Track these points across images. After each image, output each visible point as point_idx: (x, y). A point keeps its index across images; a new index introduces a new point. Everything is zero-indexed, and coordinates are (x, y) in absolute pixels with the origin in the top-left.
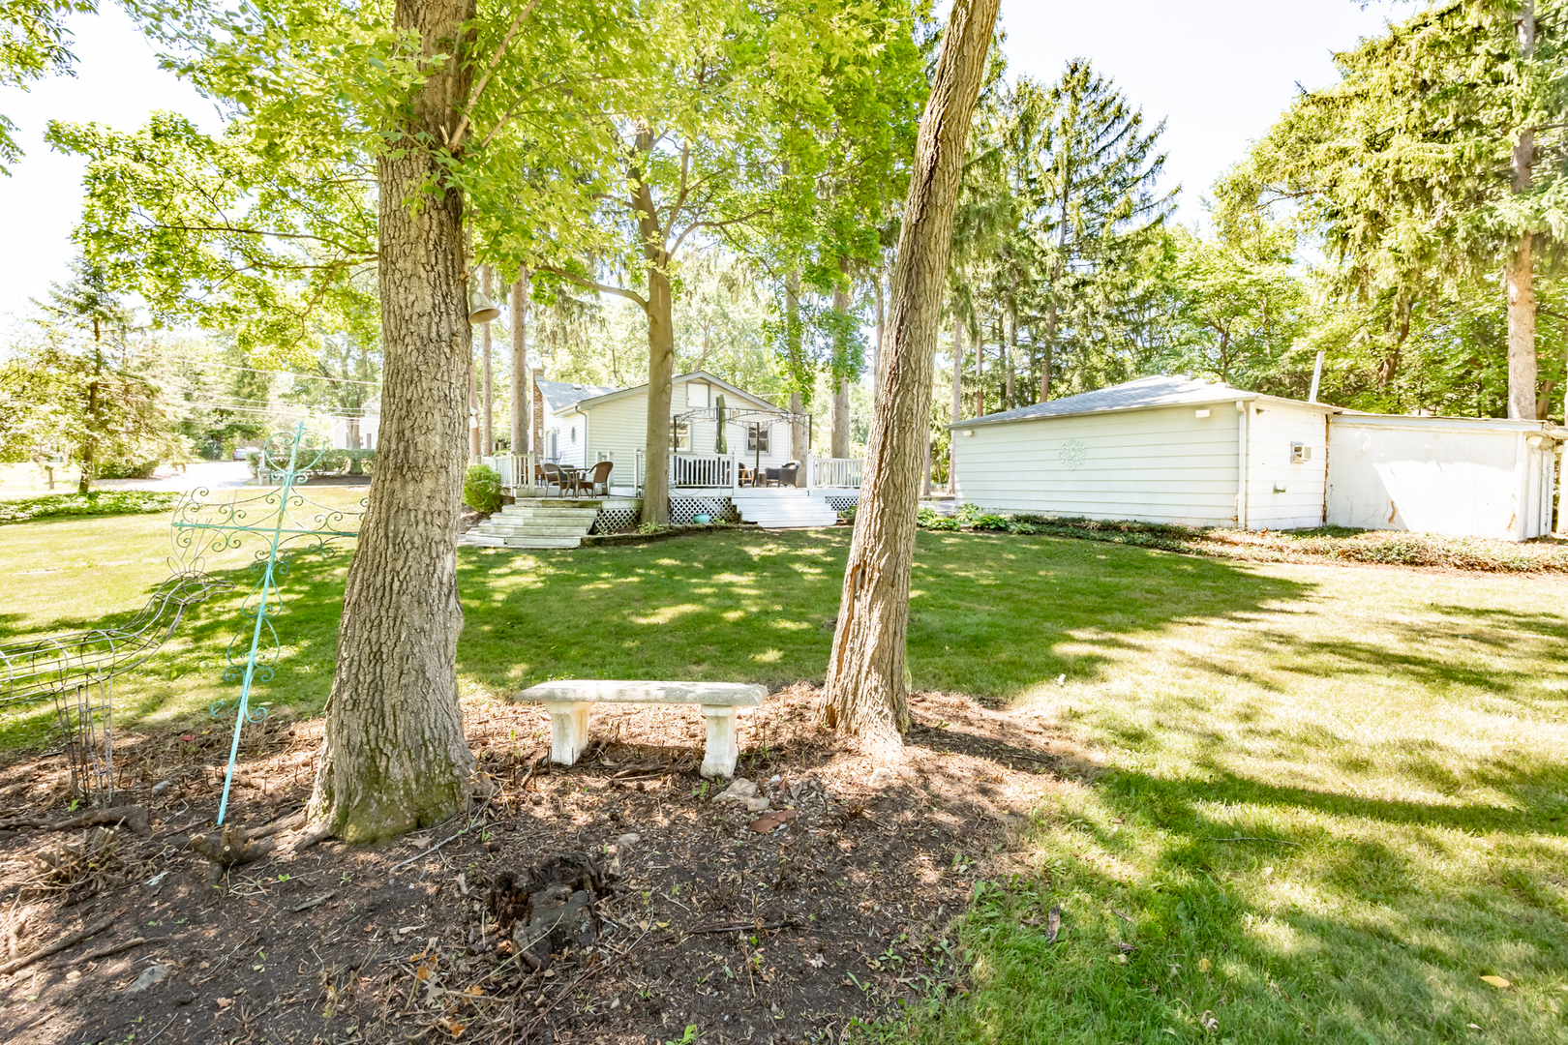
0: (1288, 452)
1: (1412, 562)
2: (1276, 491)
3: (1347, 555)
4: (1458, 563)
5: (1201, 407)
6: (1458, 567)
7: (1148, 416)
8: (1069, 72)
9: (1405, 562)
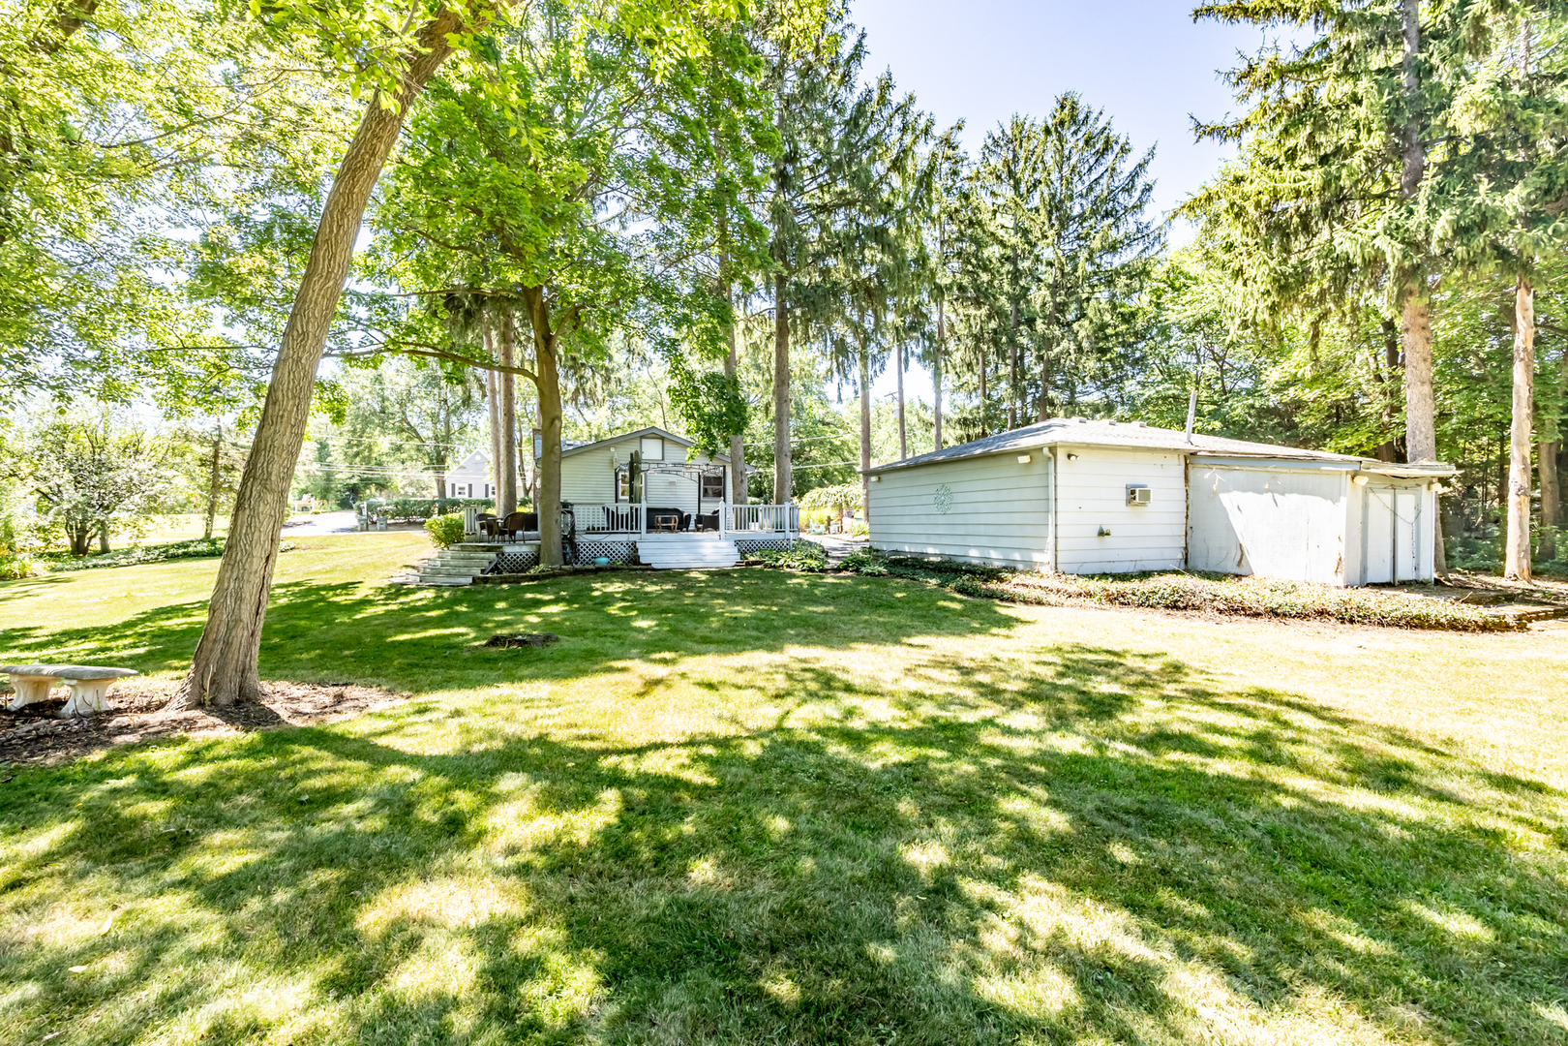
0: (1123, 495)
1: (1174, 606)
2: (1101, 533)
3: (1112, 599)
4: (1221, 607)
5: (1023, 453)
6: (1221, 612)
7: (991, 463)
8: (1058, 107)
9: (1167, 607)
